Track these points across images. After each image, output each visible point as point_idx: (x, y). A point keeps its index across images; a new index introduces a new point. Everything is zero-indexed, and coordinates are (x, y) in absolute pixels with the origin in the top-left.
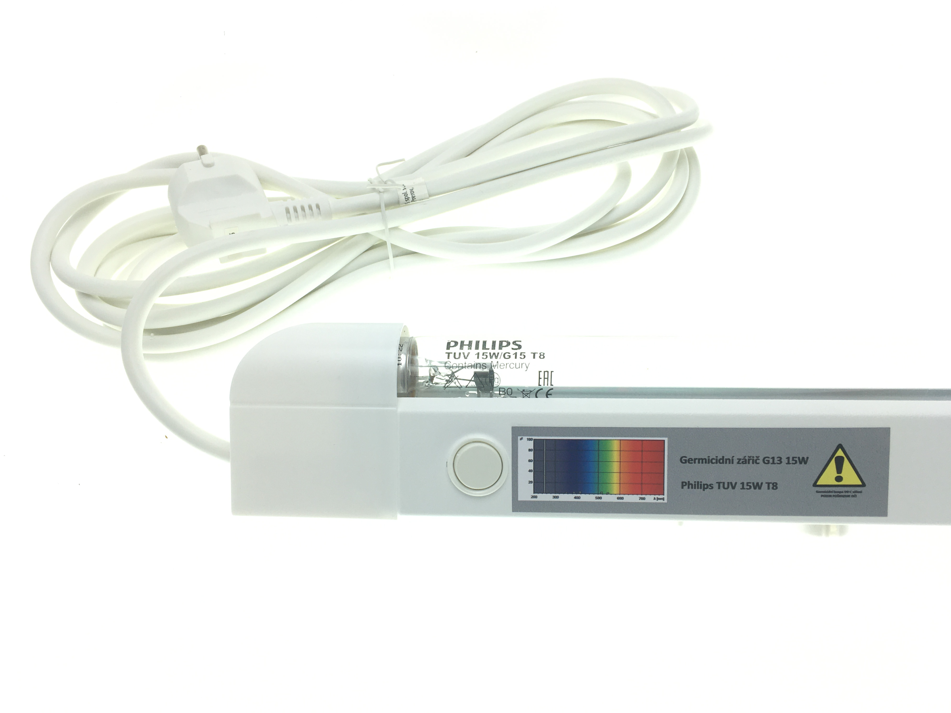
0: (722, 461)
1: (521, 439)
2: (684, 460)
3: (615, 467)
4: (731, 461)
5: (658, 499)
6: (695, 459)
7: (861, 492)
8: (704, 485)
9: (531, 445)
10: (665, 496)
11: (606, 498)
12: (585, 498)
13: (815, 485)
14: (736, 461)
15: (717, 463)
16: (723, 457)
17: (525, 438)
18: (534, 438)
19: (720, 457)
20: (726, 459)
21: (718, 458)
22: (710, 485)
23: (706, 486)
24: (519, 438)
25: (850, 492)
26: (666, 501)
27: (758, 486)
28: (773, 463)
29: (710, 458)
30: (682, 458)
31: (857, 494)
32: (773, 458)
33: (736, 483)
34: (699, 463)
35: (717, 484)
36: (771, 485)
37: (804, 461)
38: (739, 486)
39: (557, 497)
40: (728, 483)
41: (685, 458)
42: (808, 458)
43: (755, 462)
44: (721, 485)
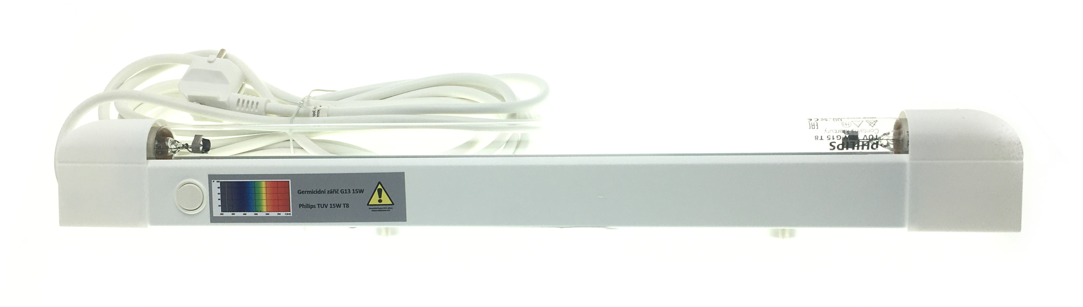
0: (320, 192)
1: (214, 181)
2: (300, 192)
3: (264, 197)
4: (324, 192)
5: (287, 214)
6: (306, 191)
7: (392, 208)
8: (311, 206)
9: (219, 185)
10: (291, 213)
11: (260, 214)
12: (249, 214)
13: (368, 205)
14: (327, 192)
15: (317, 193)
16: (320, 190)
17: (216, 181)
18: (220, 181)
19: (318, 190)
20: (322, 191)
21: (318, 191)
22: (314, 206)
23: (312, 206)
24: (212, 181)
25: (386, 208)
26: (291, 215)
27: (339, 206)
28: (346, 193)
29: (314, 191)
30: (298, 191)
31: (390, 209)
32: (346, 190)
33: (327, 205)
34: (308, 193)
35: (318, 205)
36: (346, 205)
37: (362, 191)
38: (329, 206)
39: (234, 214)
40: (323, 204)
41: (300, 191)
42: (363, 190)
43: (336, 192)
44: (320, 205)
